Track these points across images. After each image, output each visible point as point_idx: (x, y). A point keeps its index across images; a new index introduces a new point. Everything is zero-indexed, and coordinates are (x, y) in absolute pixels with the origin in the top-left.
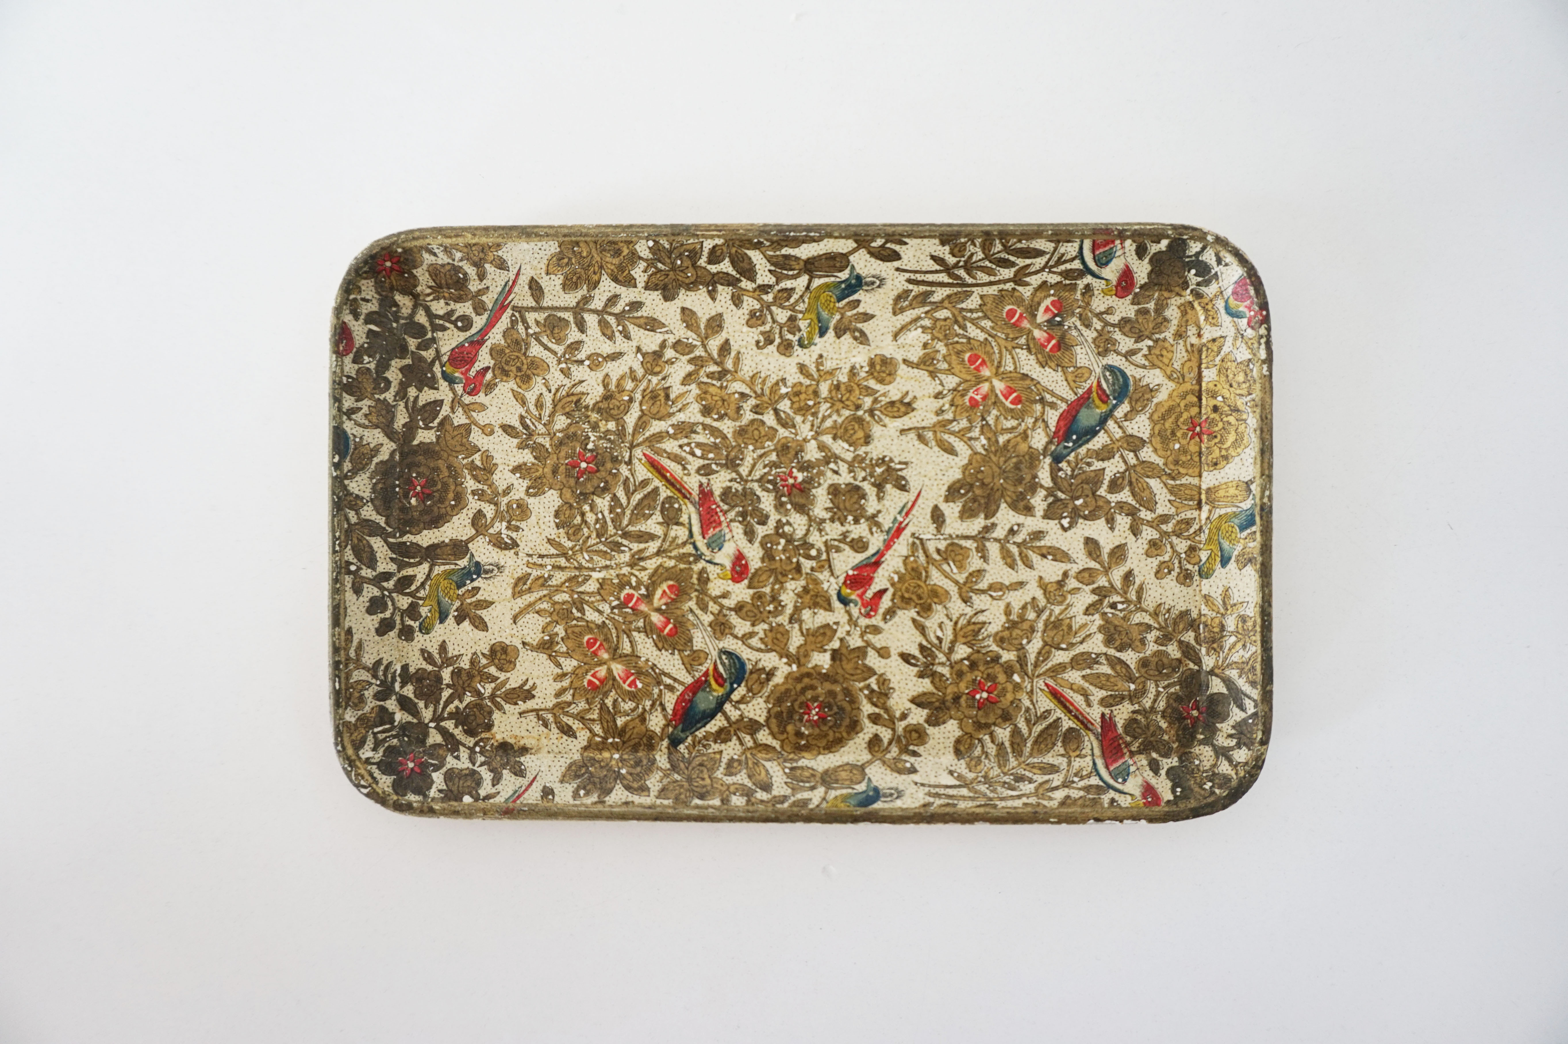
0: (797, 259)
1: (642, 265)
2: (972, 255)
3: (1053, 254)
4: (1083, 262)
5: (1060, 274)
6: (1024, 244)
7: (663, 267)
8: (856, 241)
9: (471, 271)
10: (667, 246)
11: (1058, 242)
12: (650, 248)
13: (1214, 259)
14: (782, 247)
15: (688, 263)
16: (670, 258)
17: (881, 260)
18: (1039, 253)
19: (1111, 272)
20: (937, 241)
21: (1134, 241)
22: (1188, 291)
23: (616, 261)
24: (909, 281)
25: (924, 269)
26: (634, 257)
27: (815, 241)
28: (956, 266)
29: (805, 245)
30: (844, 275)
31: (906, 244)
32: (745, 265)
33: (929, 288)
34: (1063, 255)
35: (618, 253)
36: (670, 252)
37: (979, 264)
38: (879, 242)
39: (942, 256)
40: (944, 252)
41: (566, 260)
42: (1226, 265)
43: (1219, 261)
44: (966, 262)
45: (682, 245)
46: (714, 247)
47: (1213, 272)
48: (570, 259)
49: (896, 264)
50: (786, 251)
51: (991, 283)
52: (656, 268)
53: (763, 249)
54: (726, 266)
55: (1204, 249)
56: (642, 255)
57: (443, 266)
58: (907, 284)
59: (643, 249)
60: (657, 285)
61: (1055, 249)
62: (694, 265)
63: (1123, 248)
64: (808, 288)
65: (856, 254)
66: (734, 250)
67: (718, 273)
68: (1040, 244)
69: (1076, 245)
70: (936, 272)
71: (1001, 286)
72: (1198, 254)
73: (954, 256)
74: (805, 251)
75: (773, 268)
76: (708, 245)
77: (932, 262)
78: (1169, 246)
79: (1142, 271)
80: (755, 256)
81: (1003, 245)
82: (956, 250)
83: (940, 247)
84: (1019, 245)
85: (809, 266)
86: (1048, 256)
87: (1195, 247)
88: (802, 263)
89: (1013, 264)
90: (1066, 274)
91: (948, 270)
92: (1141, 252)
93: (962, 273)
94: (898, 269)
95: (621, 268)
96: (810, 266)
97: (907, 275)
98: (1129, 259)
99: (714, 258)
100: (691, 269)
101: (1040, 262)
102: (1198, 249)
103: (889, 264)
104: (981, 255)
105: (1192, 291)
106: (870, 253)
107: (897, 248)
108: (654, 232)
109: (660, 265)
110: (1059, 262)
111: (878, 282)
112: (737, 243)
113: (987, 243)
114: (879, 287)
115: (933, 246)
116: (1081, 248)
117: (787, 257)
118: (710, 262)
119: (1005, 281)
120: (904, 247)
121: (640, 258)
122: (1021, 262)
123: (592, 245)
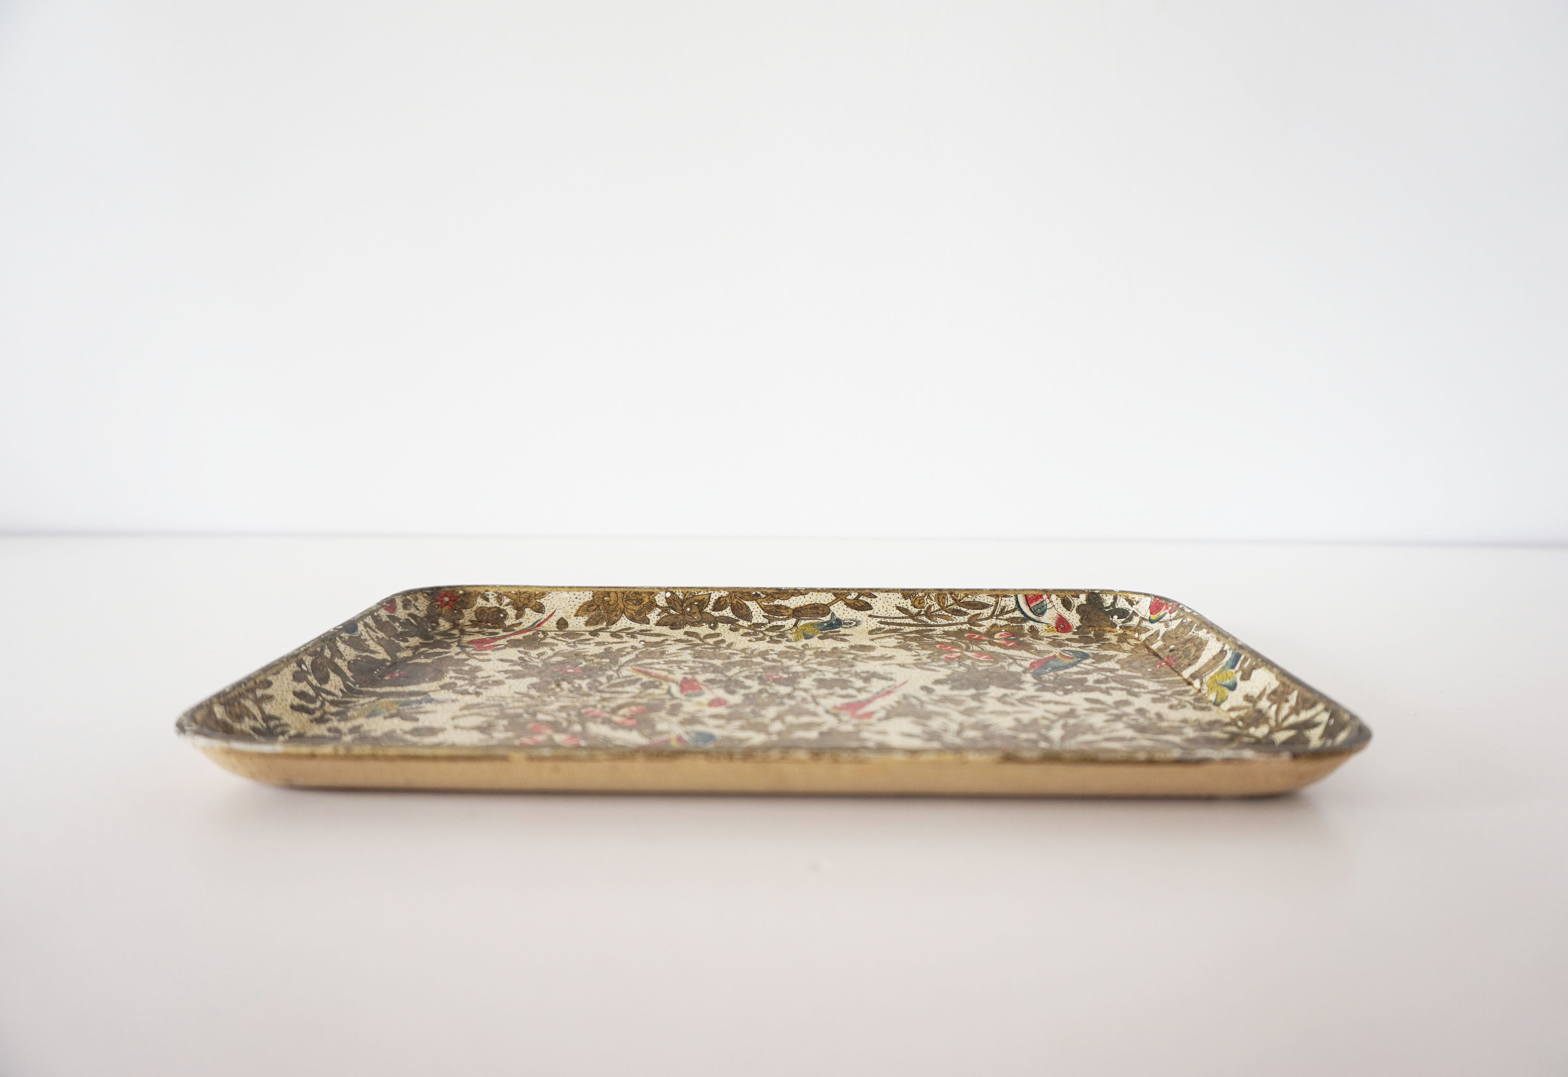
0: (787, 608)
1: (658, 610)
2: (930, 607)
3: (996, 607)
4: (1023, 613)
5: (1007, 620)
6: (969, 599)
7: (675, 613)
8: (835, 594)
9: (511, 612)
10: (681, 597)
11: (997, 596)
12: (666, 598)
13: (1127, 603)
14: (775, 599)
15: (695, 610)
16: (682, 606)
17: (856, 609)
18: (985, 606)
19: (1049, 617)
20: (900, 595)
21: (1058, 596)
22: (1118, 628)
23: (636, 608)
24: (881, 623)
25: (892, 616)
26: (652, 605)
27: (801, 594)
28: (919, 614)
29: (793, 598)
30: (827, 618)
31: (875, 597)
32: (744, 612)
33: (898, 627)
34: (1004, 607)
35: (639, 602)
36: (683, 602)
37: (937, 613)
38: (854, 595)
39: (906, 607)
40: (907, 604)
41: (595, 607)
42: (1138, 603)
43: (1131, 603)
44: (926, 612)
45: (694, 596)
46: (719, 598)
47: (1131, 612)
48: (598, 606)
49: (869, 612)
50: (777, 602)
51: (950, 625)
52: (668, 613)
53: (759, 601)
54: (728, 612)
55: (1115, 598)
56: (659, 604)
57: (490, 608)
58: (879, 624)
59: (661, 600)
60: (667, 622)
61: (997, 603)
62: (701, 612)
63: (1051, 602)
64: (795, 625)
65: (835, 605)
66: (735, 602)
67: (720, 616)
68: (983, 598)
69: (1013, 599)
70: (903, 618)
71: (959, 627)
72: (1113, 604)
73: (915, 607)
74: (794, 602)
75: (766, 614)
76: (715, 596)
77: (898, 611)
78: (1088, 599)
79: (1074, 619)
80: (752, 605)
81: (954, 599)
82: (916, 603)
83: (903, 600)
84: (966, 599)
85: (796, 613)
86: (992, 608)
87: (1108, 600)
88: (791, 611)
89: (965, 614)
90: (1012, 620)
91: (912, 616)
92: (1067, 604)
93: (924, 618)
94: (870, 616)
95: (639, 613)
96: (798, 613)
97: (879, 620)
98: (1059, 610)
99: (718, 606)
100: (698, 614)
101: (987, 612)
102: (1112, 601)
103: (863, 612)
104: (937, 607)
105: (1120, 627)
106: (846, 604)
107: (868, 600)
108: (671, 590)
109: (672, 611)
110: (1003, 611)
111: (855, 623)
112: (739, 595)
113: (941, 597)
114: (856, 625)
115: (897, 599)
116: (1017, 602)
117: (778, 607)
118: (714, 609)
119: (962, 624)
120: (874, 600)
121: (657, 606)
122: (972, 612)
123: (620, 595)
